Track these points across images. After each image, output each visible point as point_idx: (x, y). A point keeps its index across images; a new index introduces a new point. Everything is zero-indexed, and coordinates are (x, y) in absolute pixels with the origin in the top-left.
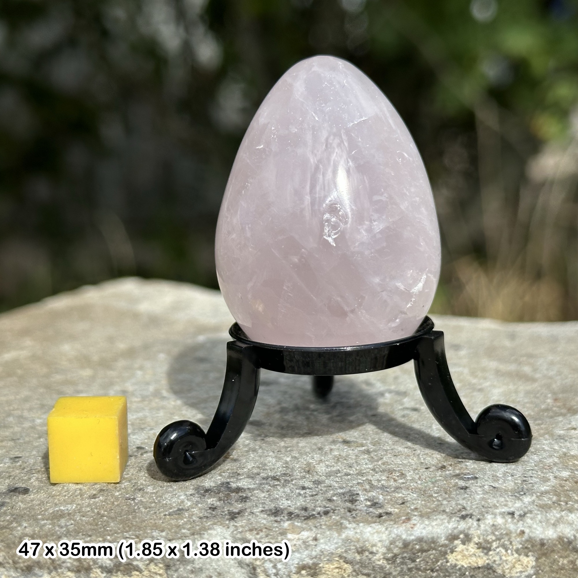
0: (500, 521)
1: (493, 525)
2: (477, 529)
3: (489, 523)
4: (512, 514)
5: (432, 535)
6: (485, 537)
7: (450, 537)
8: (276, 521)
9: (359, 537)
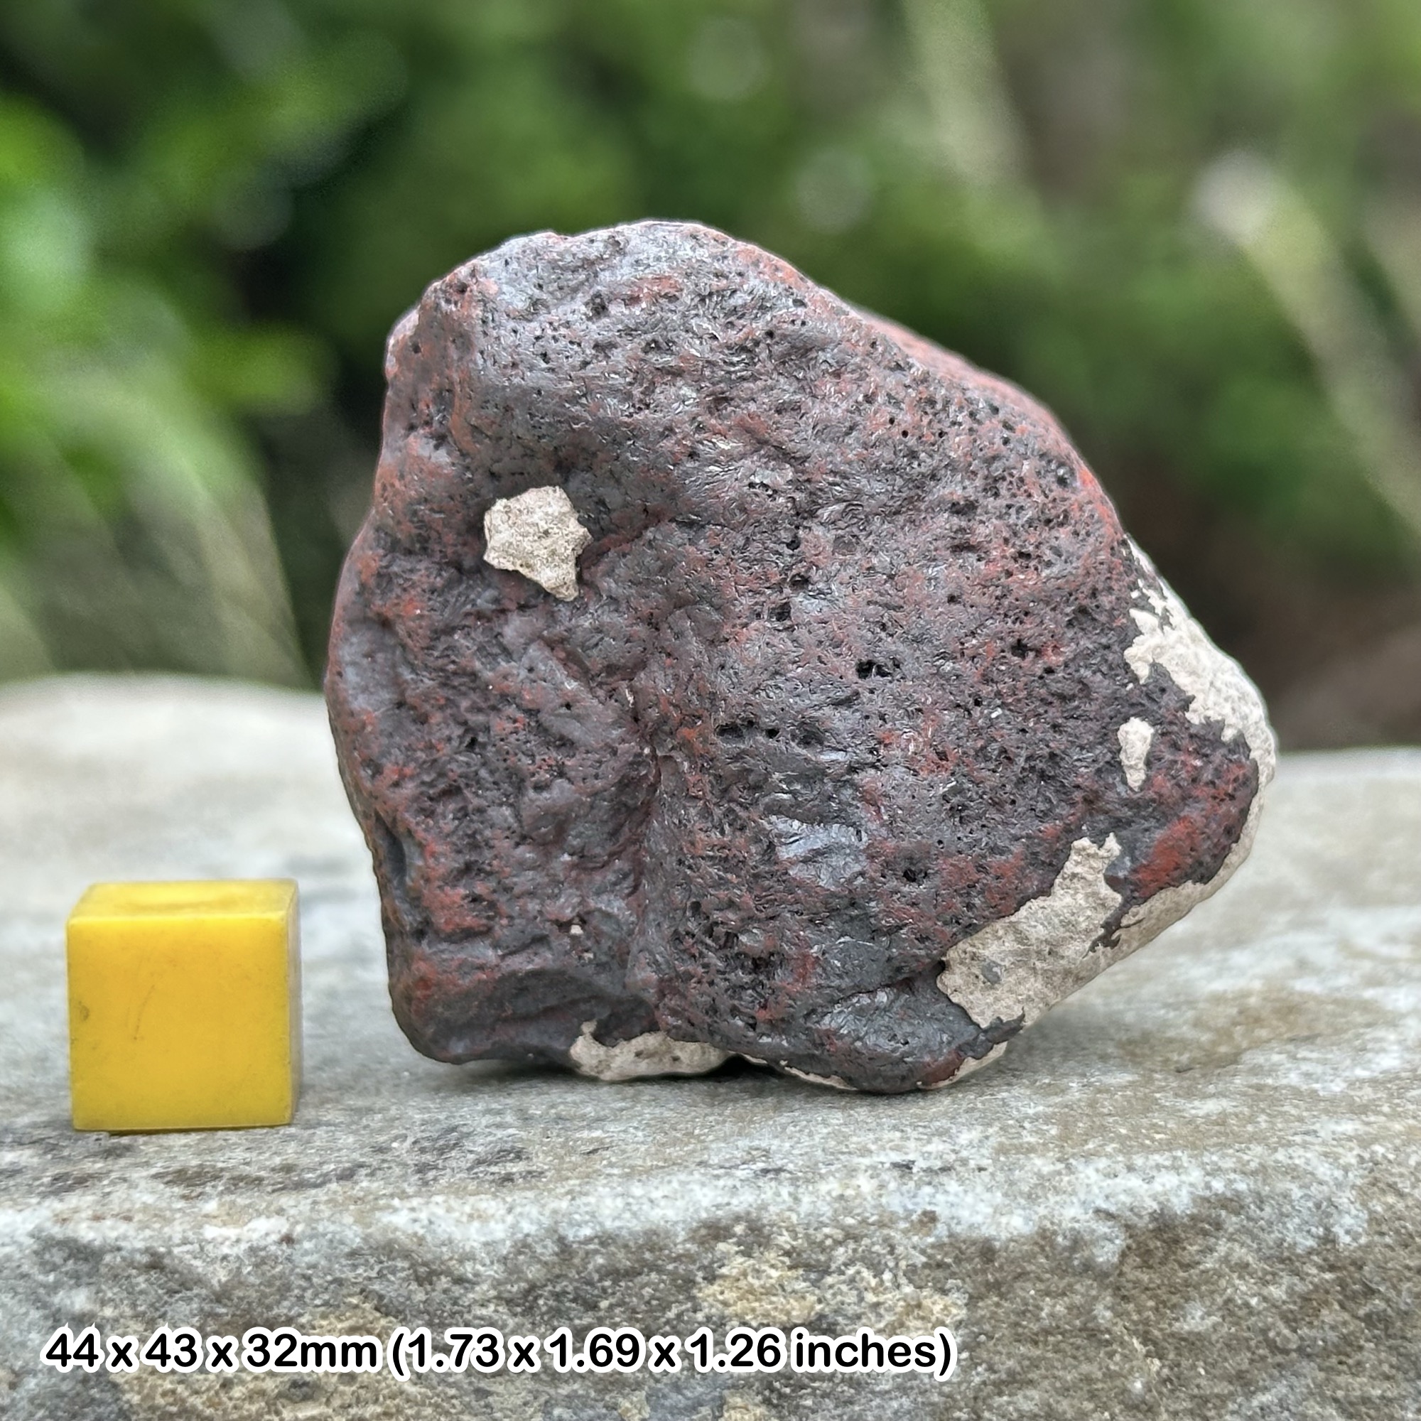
0: (865, 1184)
1: (841, 1197)
2: (790, 1209)
3: (829, 1193)
4: (905, 1168)
5: (648, 1226)
6: (811, 1231)
7: (703, 1232)
8: (184, 1197)
9: (421, 1232)
